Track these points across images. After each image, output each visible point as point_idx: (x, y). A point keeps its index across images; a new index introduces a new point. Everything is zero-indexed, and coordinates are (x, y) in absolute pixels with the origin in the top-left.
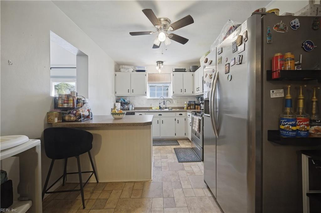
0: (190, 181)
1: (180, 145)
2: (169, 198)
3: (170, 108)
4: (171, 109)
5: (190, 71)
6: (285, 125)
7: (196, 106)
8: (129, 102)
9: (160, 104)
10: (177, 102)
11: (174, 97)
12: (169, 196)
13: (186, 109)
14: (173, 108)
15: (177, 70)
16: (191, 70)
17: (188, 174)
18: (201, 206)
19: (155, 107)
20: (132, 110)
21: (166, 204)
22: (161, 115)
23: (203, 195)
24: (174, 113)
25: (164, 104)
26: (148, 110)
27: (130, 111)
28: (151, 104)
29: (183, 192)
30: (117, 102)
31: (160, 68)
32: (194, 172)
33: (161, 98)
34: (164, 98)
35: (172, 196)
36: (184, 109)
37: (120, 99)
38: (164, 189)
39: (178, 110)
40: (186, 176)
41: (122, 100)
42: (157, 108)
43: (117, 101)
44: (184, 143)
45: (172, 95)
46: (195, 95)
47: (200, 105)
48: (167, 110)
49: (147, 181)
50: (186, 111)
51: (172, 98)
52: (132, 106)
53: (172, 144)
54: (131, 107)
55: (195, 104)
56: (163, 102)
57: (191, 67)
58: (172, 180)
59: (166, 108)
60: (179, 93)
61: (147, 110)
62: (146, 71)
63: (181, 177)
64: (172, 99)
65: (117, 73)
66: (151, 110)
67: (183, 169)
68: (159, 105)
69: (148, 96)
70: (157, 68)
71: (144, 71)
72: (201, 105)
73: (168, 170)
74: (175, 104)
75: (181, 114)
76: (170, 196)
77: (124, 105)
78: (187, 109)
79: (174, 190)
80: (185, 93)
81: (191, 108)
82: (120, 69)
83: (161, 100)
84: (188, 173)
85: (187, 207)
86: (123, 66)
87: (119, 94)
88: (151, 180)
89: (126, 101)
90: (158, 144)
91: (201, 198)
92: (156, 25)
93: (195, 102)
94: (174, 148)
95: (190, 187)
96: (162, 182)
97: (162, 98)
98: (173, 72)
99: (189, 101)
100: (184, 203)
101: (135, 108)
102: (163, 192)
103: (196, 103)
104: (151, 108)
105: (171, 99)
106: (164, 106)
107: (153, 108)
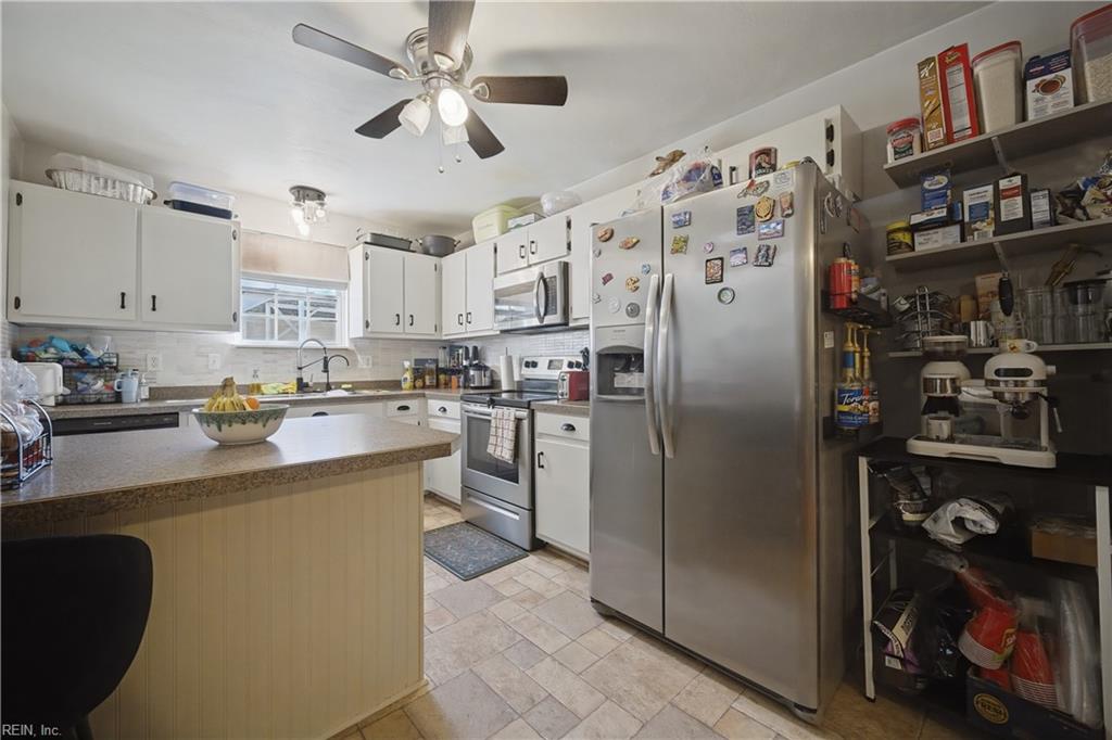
0: (551, 622)
2: (540, 708)
3: (344, 387)
5: (426, 252)
6: (850, 403)
7: (442, 377)
9: (300, 369)
10: (370, 362)
11: (361, 342)
12: (533, 701)
13: (413, 387)
14: (356, 386)
15: (379, 241)
16: (432, 251)
17: (528, 606)
18: (635, 675)
19: (277, 383)
21: (548, 729)
23: (614, 645)
25: (325, 370)
28: (255, 372)
29: (561, 664)
32: (536, 593)
33: (307, 346)
34: (327, 347)
35: (543, 695)
36: (401, 389)
38: (498, 686)
40: (527, 614)
42: (285, 387)
45: (357, 335)
46: (444, 338)
47: (468, 373)
48: (334, 394)
49: (409, 696)
50: (424, 395)
51: (353, 348)
52: (140, 379)
54: (131, 384)
55: (439, 371)
56: (321, 363)
57: (429, 240)
58: (496, 645)
59: (329, 386)
60: (387, 327)
62: (235, 218)
63: (515, 623)
64: (353, 352)
67: (499, 598)
68: (296, 376)
71: (223, 214)
72: (472, 372)
73: (450, 620)
74: (365, 371)
75: (405, 408)
76: (537, 700)
79: (529, 672)
80: (409, 329)
81: (428, 383)
83: (307, 354)
84: (523, 601)
85: (607, 698)
86: (82, 159)
88: (423, 683)
89: (93, 353)
91: (616, 656)
92: (440, 53)
93: (436, 361)
95: (566, 640)
96: (471, 670)
98: (366, 243)
99: (416, 360)
100: (592, 693)
102: (502, 699)
103: (441, 365)
104: (257, 388)
105: (346, 350)
106: (324, 379)
107: (264, 388)
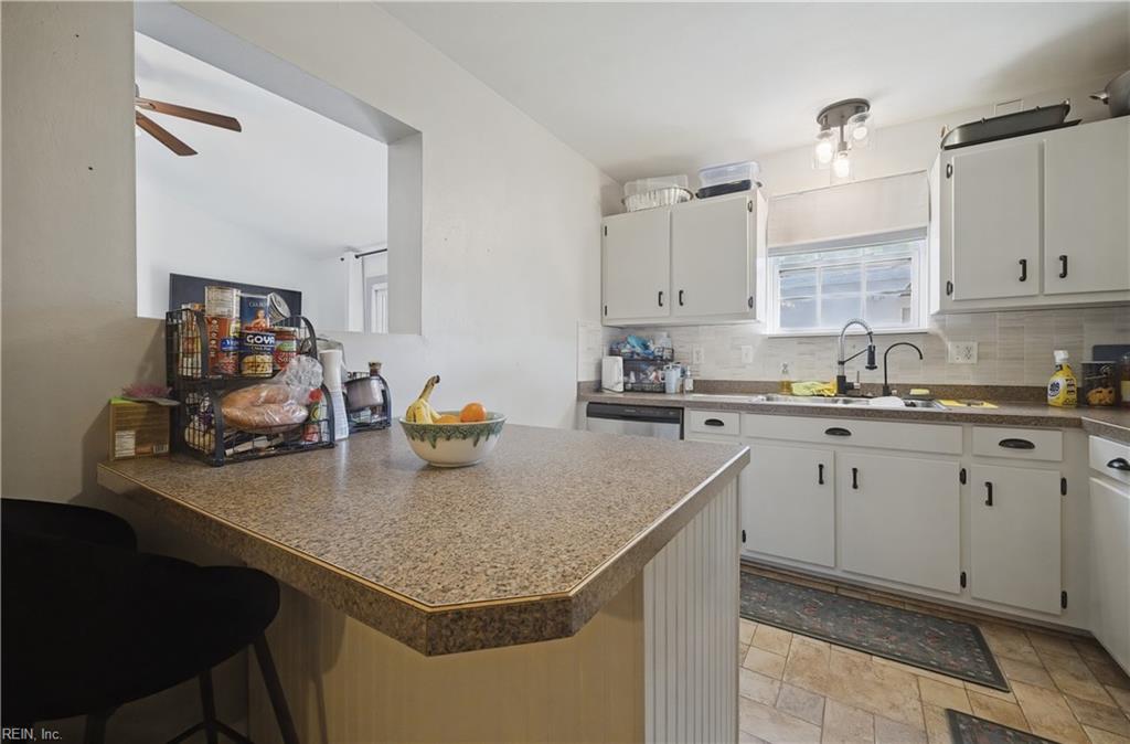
1: (1018, 691)
3: (914, 392)
4: (928, 400)
8: (666, 355)
9: (842, 363)
10: (974, 353)
11: (949, 320)
13: (1066, 405)
14: (940, 392)
15: (981, 133)
19: (812, 382)
20: (682, 392)
22: (844, 433)
24: (953, 432)
25: (872, 366)
26: (767, 398)
27: (672, 397)
28: (785, 366)
30: (612, 353)
31: (843, 146)
33: (850, 330)
36: (1047, 404)
37: (625, 342)
39: (988, 407)
41: (632, 346)
42: (821, 388)
43: (614, 347)
44: (1058, 677)
45: (936, 308)
48: (894, 403)
50: (1078, 423)
51: (936, 331)
52: (683, 372)
53: (935, 657)
54: (673, 377)
56: (866, 356)
59: (887, 391)
60: (1001, 288)
61: (759, 399)
62: (753, 186)
64: (937, 336)
65: (614, 222)
66: (782, 400)
68: (836, 372)
69: (769, 321)
70: (826, 149)
71: (744, 186)
74: (961, 367)
75: (1024, 444)
77: (643, 366)
78: (1082, 401)
80: (1053, 285)
82: (623, 202)
83: (849, 343)
86: (639, 182)
87: (623, 316)
89: (652, 347)
90: (816, 623)
94: (952, 714)
97: (857, 329)
98: (949, 148)
99: (1097, 348)
101: (702, 386)
104: (786, 387)
105: (923, 333)
106: (876, 377)
107: (796, 388)
